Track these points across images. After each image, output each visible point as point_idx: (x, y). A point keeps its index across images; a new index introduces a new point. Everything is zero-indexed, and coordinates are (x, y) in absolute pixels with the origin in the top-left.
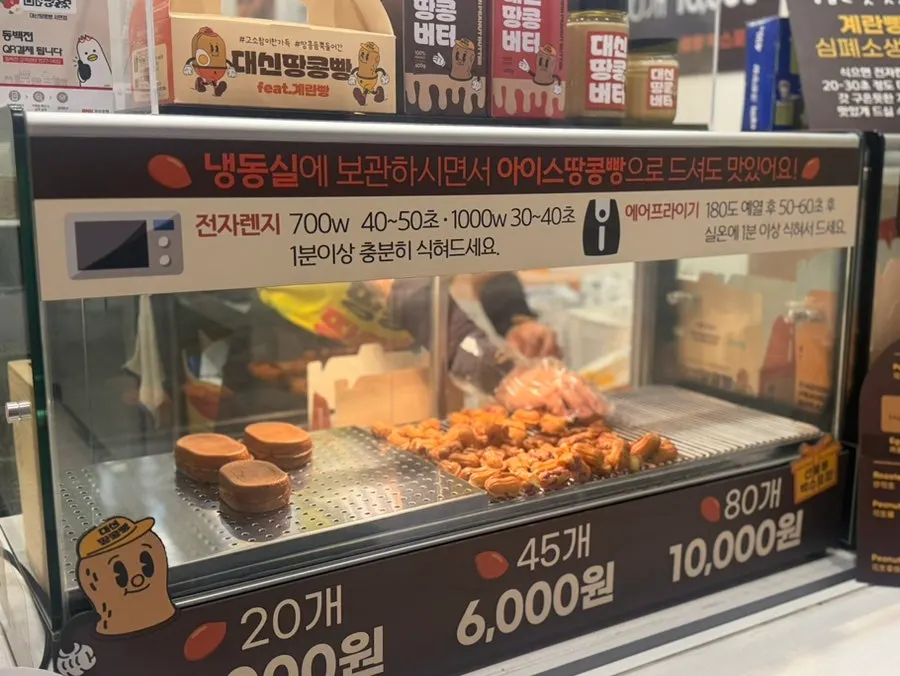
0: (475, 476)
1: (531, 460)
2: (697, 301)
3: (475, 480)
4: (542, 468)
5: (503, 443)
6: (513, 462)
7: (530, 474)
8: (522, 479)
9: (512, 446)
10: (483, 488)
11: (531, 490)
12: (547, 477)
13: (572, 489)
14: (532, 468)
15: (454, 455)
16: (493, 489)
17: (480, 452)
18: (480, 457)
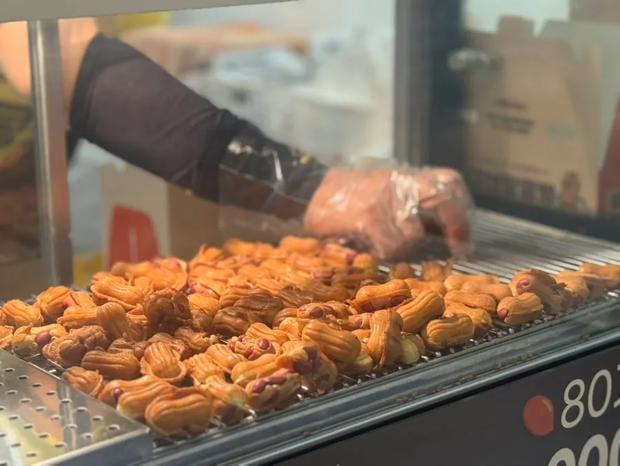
0: (127, 397)
1: (231, 357)
2: (496, 66)
3: (129, 406)
4: (250, 373)
5: (181, 325)
6: (200, 363)
7: (229, 388)
8: (214, 397)
9: (196, 330)
10: (142, 420)
11: (232, 416)
12: (260, 389)
13: (305, 407)
14: (233, 373)
15: (91, 354)
16: (162, 421)
17: (139, 346)
18: (139, 356)
